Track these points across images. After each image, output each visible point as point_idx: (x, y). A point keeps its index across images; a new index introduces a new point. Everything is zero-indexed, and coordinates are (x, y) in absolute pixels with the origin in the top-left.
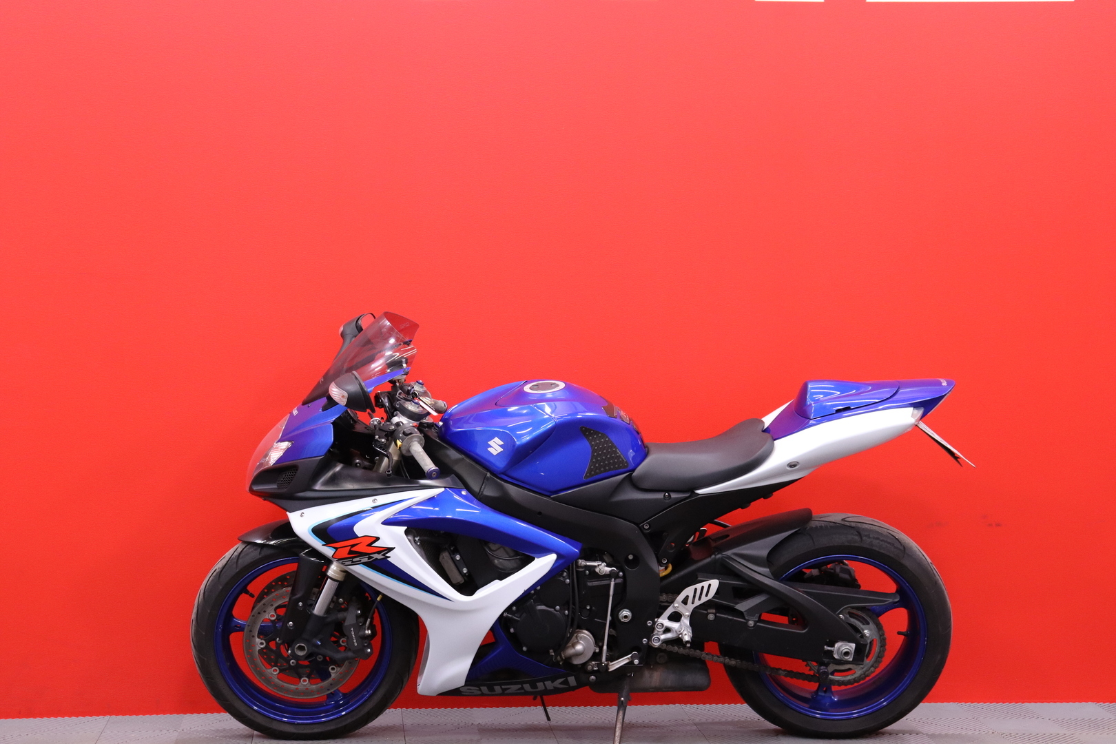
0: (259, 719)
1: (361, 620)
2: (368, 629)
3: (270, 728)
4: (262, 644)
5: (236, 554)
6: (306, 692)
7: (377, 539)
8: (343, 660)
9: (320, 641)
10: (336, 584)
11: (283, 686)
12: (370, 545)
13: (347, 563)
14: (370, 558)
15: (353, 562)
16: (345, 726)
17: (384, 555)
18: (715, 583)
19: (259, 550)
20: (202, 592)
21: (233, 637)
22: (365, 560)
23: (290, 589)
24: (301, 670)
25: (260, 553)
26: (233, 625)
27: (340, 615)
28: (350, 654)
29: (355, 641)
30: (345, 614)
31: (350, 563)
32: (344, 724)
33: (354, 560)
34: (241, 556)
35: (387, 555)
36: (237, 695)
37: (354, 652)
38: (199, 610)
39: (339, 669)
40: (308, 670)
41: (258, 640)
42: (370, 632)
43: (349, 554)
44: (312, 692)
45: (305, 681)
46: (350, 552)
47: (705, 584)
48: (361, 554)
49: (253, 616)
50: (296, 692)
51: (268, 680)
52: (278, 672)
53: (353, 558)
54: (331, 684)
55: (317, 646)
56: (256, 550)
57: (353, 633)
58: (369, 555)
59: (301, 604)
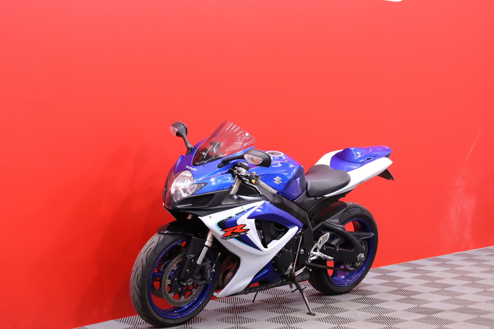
4: (169, 282)
7: (245, 225)
10: (208, 249)
11: (174, 301)
12: (241, 229)
14: (239, 235)
17: (245, 233)
18: (328, 234)
22: (237, 236)
27: (205, 264)
28: (205, 282)
35: (247, 233)
38: (144, 269)
39: (196, 290)
41: (168, 280)
42: (214, 270)
45: (183, 297)
46: (232, 233)
47: (326, 235)
48: (236, 233)
52: (173, 294)
54: (192, 298)
55: (196, 280)
57: (209, 272)
58: (239, 233)
59: (193, 260)
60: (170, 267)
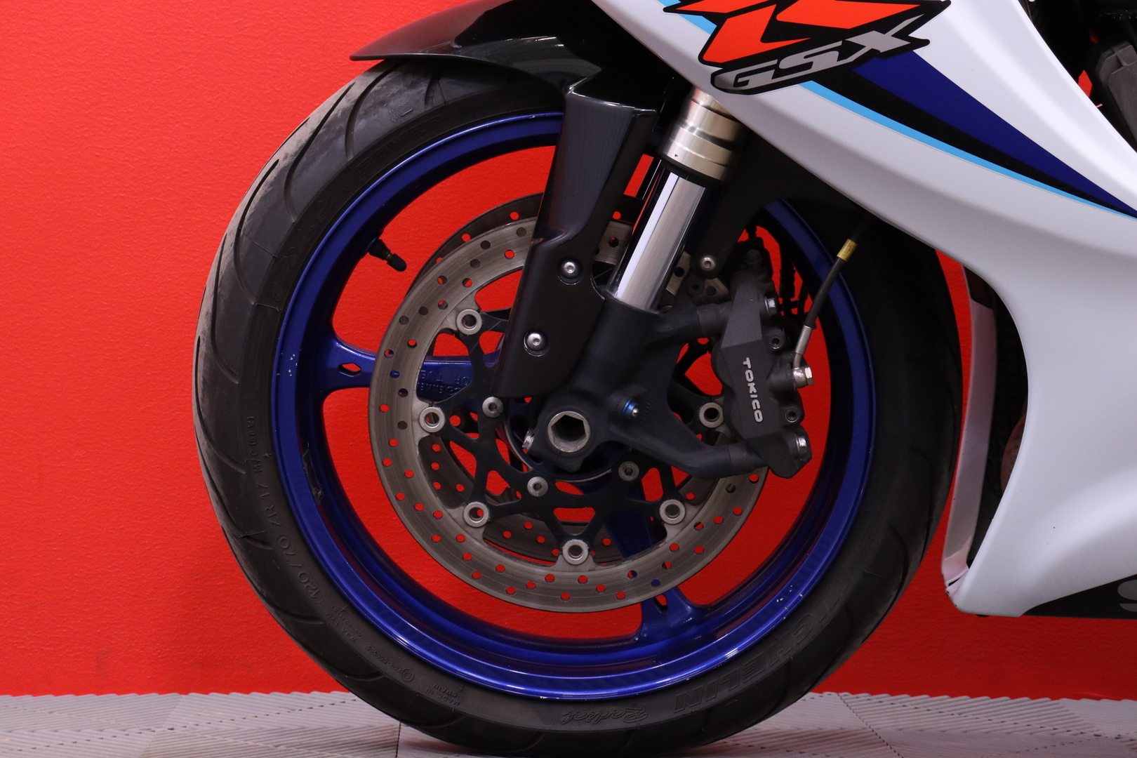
0: (421, 683)
1: (778, 333)
2: (803, 364)
3: (457, 715)
4: (432, 418)
5: (344, 104)
6: (584, 590)
8: (711, 476)
9: (636, 401)
10: (697, 191)
11: (501, 568)
13: (755, 81)
14: (847, 50)
15: (779, 72)
16: (710, 711)
17: (902, 35)
19: (423, 88)
20: (230, 239)
21: (334, 405)
22: (827, 59)
23: (530, 224)
24: (561, 514)
25: (427, 98)
26: (333, 363)
27: (706, 316)
28: (737, 455)
29: (756, 404)
30: (723, 310)
31: (767, 78)
32: (704, 704)
33: (787, 63)
34: (361, 111)
35: (917, 34)
36: (346, 599)
37: (750, 447)
38: (221, 302)
39: (692, 510)
40: (586, 515)
41: (420, 407)
42: (808, 373)
43: (766, 38)
44: (601, 590)
45: (576, 551)
46: (775, 30)
48: (816, 36)
49: (404, 320)
50: (551, 589)
51: (452, 546)
52: (486, 516)
53: (781, 54)
54: (667, 564)
55: (625, 421)
56: (413, 86)
57: (749, 376)
58: (843, 39)
59: (570, 267)
60: (423, 311)
